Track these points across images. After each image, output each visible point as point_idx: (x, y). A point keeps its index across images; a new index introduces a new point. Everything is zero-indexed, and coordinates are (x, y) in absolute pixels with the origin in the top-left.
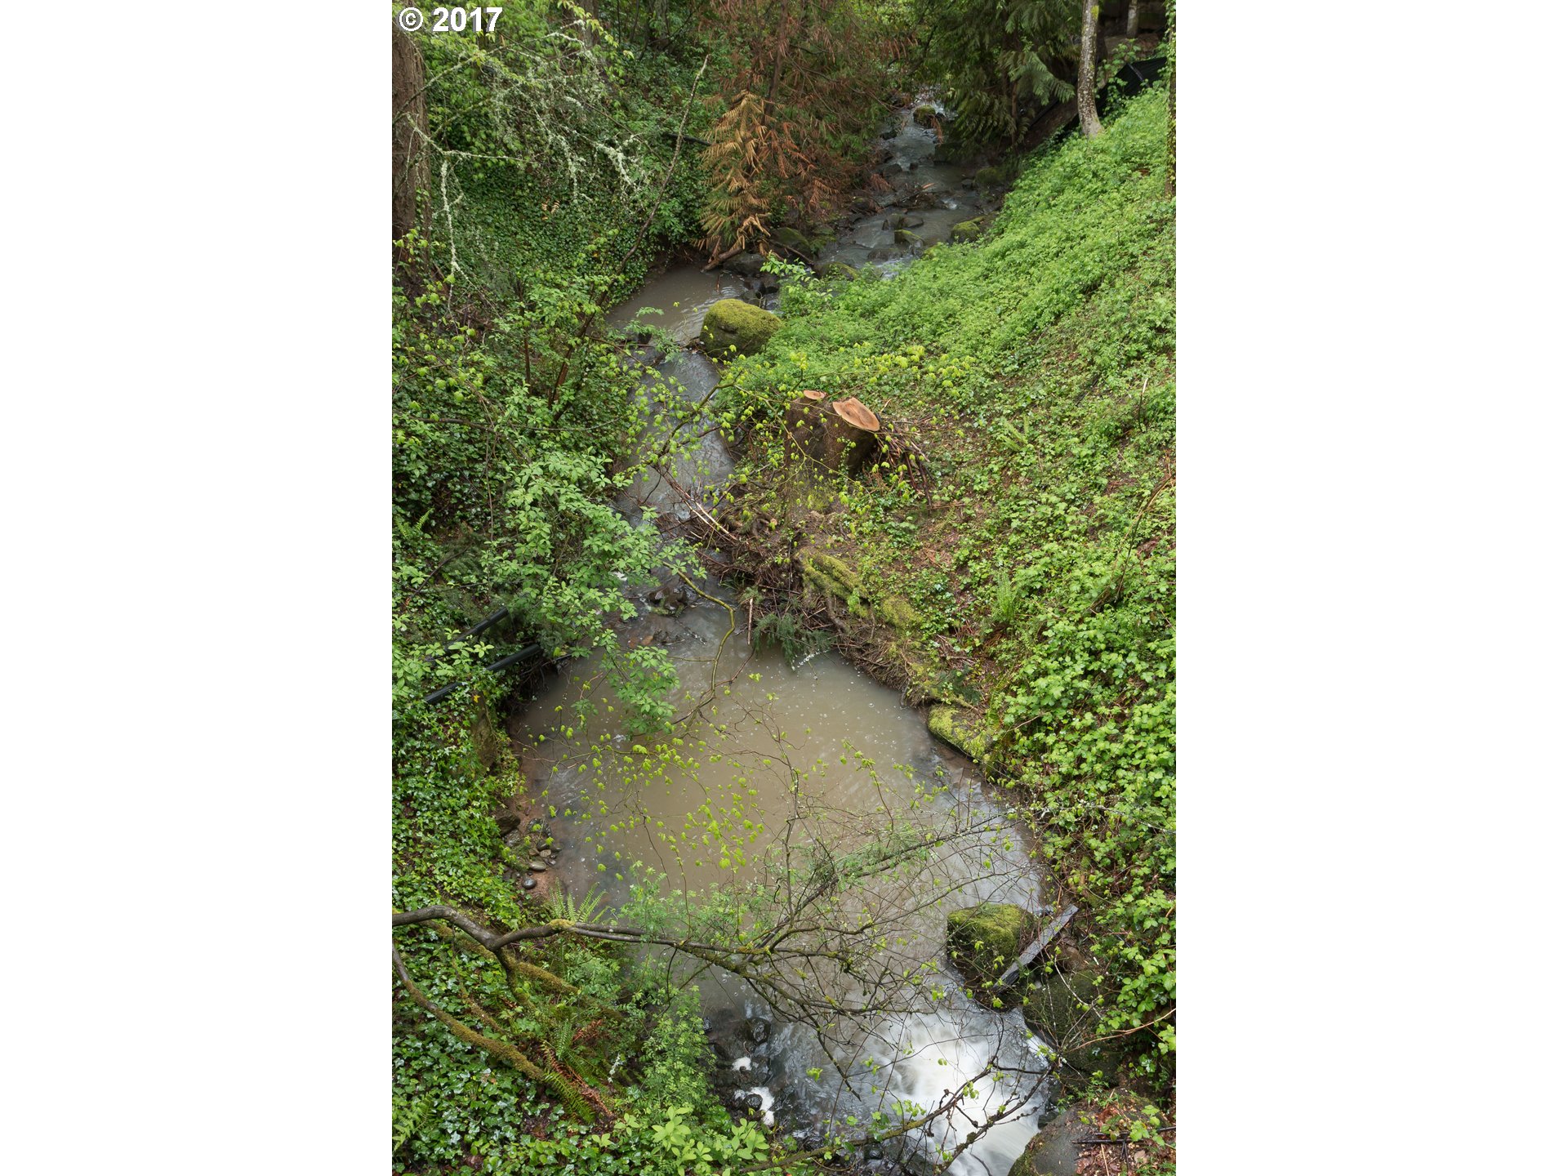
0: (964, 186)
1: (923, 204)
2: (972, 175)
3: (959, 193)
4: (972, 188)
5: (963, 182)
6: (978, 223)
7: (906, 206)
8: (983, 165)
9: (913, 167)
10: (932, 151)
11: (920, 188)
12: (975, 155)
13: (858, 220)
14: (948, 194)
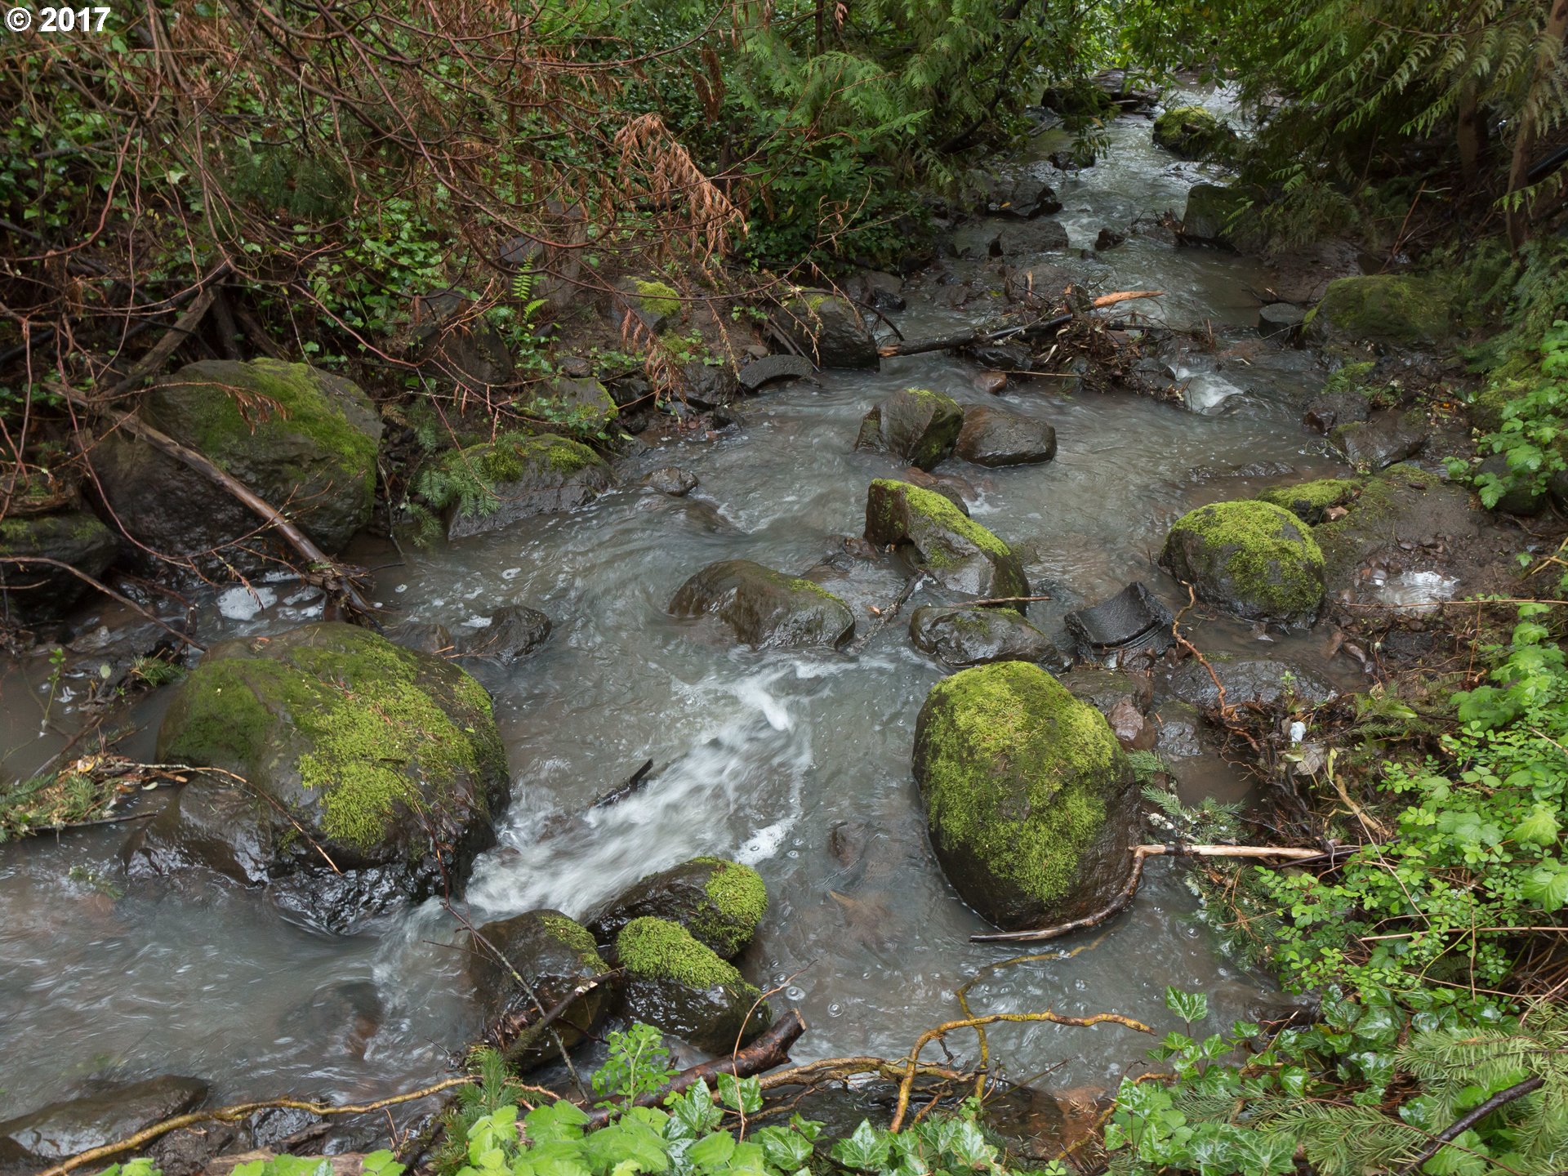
0: (1265, 327)
1: (1081, 368)
2: (1301, 293)
3: (1236, 349)
4: (1297, 338)
5: (1266, 312)
6: (1312, 514)
7: (1006, 364)
8: (1344, 269)
9: (1107, 241)
10: (1181, 208)
11: (1082, 300)
12: (1324, 231)
13: (778, 381)
14: (1201, 343)
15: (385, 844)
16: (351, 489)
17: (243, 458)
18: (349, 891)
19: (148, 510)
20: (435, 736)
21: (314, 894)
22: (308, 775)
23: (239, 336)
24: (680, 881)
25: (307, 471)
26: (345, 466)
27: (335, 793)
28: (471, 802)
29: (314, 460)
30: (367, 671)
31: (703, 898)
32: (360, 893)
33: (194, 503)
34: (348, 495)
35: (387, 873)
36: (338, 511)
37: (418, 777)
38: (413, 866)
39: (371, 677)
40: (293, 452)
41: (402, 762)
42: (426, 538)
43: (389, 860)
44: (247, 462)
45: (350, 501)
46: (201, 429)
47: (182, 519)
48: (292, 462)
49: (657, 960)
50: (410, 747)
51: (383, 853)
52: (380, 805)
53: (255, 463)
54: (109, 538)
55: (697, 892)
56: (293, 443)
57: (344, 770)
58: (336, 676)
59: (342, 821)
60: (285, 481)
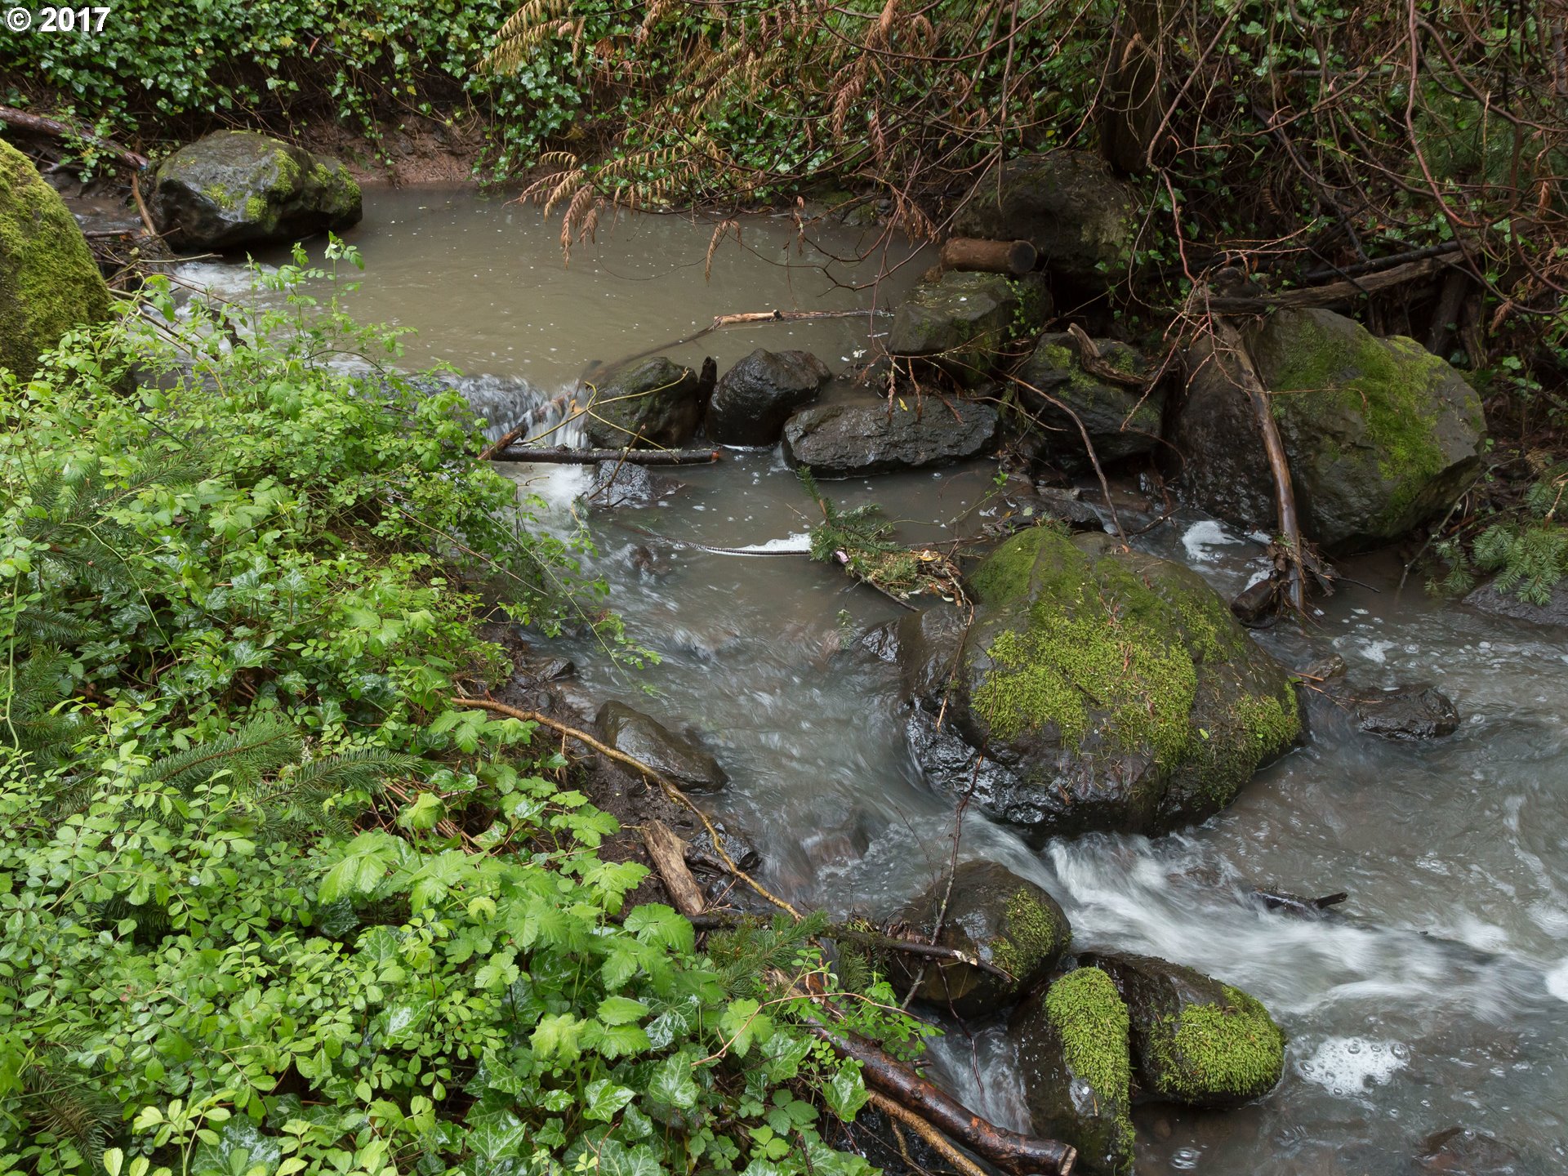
15: (1012, 748)
16: (1375, 492)
17: (1299, 413)
18: (958, 761)
19: (1205, 425)
20: (1153, 706)
21: (935, 743)
22: (998, 647)
23: (1451, 326)
24: (1174, 980)
25: (1344, 452)
26: (1382, 466)
27: (1003, 676)
28: (1128, 782)
29: (1354, 444)
30: (1152, 616)
31: (1176, 1013)
32: (964, 769)
33: (1238, 435)
34: (1368, 495)
35: (994, 773)
36: (1350, 506)
37: (1098, 724)
38: (1022, 784)
39: (1149, 622)
40: (1340, 427)
41: (1098, 703)
42: (1441, 589)
43: (1006, 764)
44: (1299, 418)
45: (1366, 502)
46: (1284, 372)
47: (1223, 446)
48: (1334, 436)
49: (1065, 1010)
50: (1121, 696)
51: (1005, 753)
52: (1034, 715)
53: (1305, 423)
54: (1152, 430)
55: (1177, 1004)
56: (1344, 419)
57: (1031, 666)
58: (1117, 600)
59: (989, 700)
60: (1319, 452)
